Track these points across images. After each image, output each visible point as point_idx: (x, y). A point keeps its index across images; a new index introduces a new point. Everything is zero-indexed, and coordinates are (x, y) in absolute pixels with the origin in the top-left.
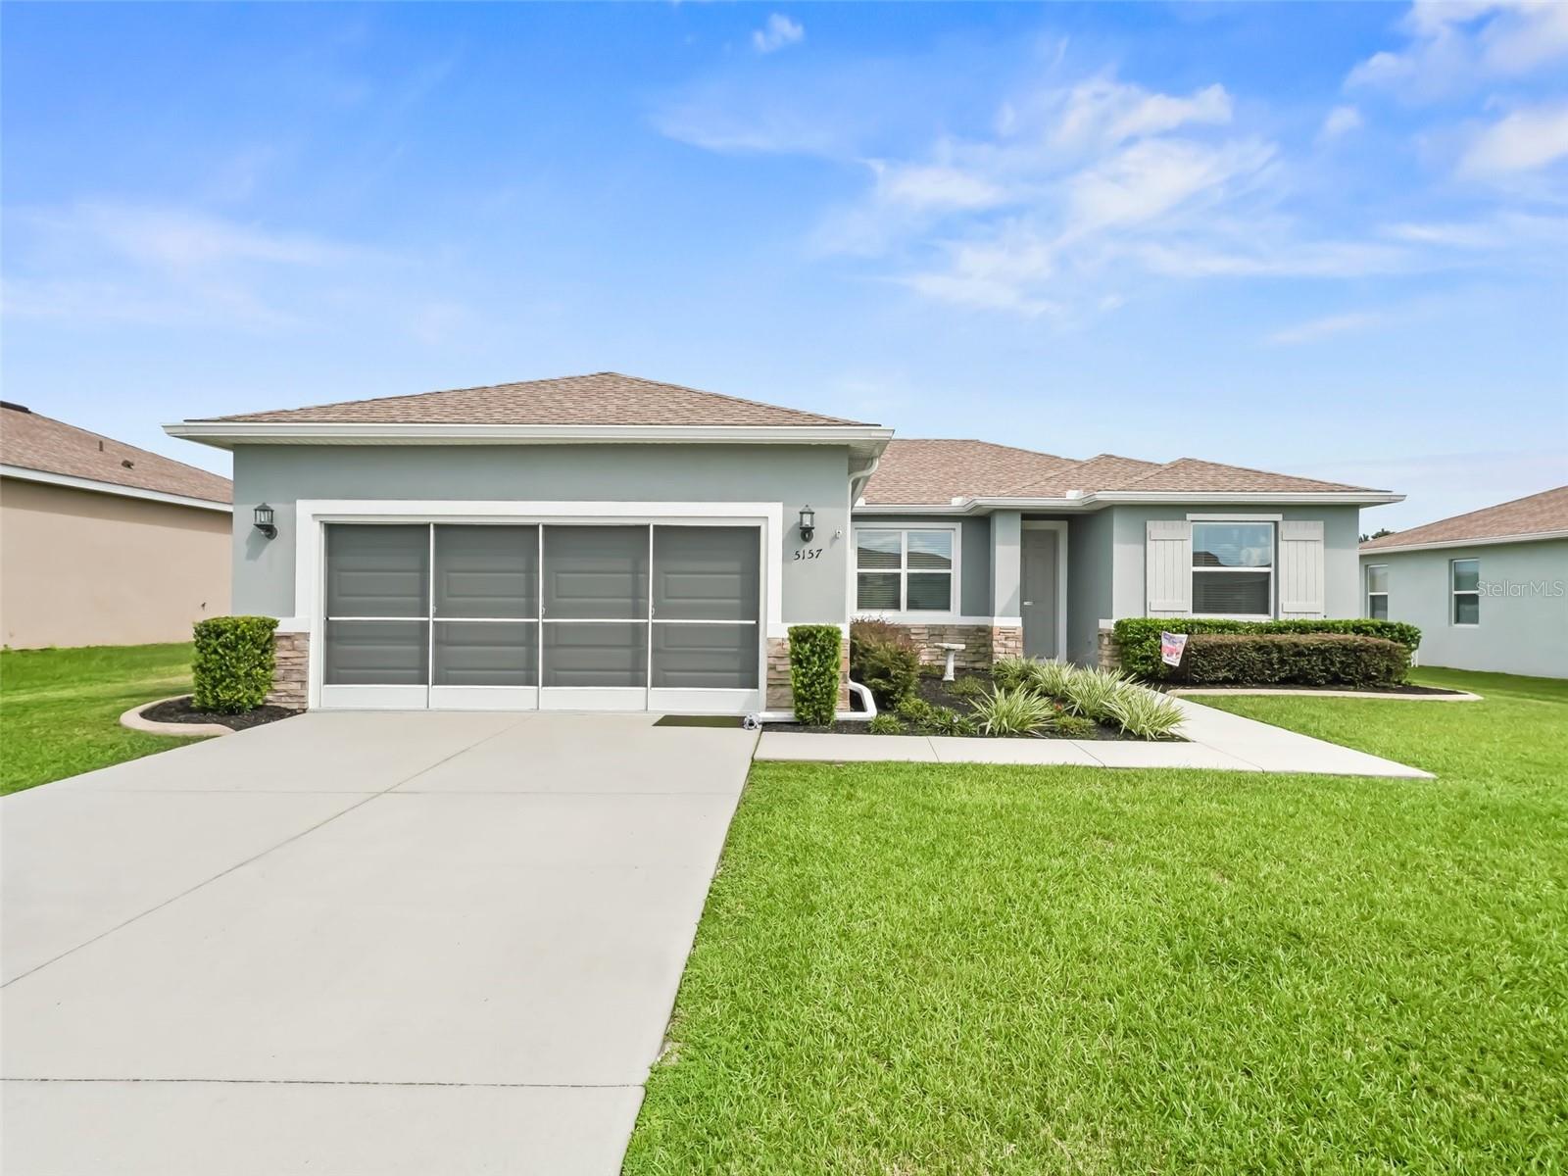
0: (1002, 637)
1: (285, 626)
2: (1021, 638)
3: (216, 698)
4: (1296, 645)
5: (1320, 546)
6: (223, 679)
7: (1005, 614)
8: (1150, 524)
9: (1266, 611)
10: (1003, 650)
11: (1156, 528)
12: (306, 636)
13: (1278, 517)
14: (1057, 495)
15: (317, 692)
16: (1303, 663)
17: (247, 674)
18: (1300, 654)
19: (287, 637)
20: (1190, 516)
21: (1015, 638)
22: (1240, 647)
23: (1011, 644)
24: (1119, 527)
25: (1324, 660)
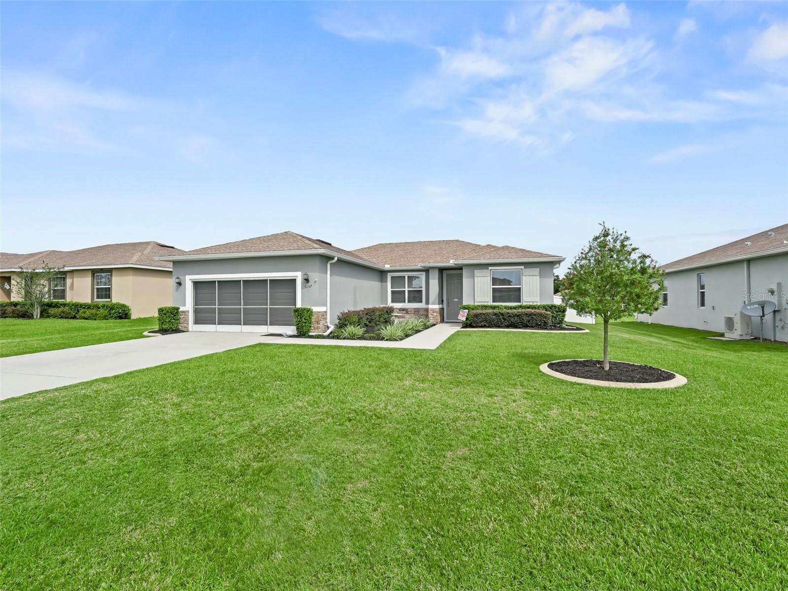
0: (432, 311)
1: (182, 309)
2: (439, 312)
3: (162, 327)
4: (509, 313)
5: (538, 278)
6: (163, 323)
7: (433, 304)
8: (475, 271)
9: (520, 302)
10: (432, 316)
11: (477, 272)
12: (188, 311)
13: (523, 267)
14: (446, 262)
15: (191, 326)
16: (512, 319)
17: (169, 321)
18: (510, 316)
19: (183, 312)
20: (490, 268)
21: (436, 312)
22: (488, 314)
23: (435, 314)
24: (465, 272)
25: (520, 318)
